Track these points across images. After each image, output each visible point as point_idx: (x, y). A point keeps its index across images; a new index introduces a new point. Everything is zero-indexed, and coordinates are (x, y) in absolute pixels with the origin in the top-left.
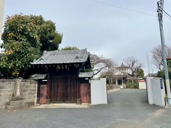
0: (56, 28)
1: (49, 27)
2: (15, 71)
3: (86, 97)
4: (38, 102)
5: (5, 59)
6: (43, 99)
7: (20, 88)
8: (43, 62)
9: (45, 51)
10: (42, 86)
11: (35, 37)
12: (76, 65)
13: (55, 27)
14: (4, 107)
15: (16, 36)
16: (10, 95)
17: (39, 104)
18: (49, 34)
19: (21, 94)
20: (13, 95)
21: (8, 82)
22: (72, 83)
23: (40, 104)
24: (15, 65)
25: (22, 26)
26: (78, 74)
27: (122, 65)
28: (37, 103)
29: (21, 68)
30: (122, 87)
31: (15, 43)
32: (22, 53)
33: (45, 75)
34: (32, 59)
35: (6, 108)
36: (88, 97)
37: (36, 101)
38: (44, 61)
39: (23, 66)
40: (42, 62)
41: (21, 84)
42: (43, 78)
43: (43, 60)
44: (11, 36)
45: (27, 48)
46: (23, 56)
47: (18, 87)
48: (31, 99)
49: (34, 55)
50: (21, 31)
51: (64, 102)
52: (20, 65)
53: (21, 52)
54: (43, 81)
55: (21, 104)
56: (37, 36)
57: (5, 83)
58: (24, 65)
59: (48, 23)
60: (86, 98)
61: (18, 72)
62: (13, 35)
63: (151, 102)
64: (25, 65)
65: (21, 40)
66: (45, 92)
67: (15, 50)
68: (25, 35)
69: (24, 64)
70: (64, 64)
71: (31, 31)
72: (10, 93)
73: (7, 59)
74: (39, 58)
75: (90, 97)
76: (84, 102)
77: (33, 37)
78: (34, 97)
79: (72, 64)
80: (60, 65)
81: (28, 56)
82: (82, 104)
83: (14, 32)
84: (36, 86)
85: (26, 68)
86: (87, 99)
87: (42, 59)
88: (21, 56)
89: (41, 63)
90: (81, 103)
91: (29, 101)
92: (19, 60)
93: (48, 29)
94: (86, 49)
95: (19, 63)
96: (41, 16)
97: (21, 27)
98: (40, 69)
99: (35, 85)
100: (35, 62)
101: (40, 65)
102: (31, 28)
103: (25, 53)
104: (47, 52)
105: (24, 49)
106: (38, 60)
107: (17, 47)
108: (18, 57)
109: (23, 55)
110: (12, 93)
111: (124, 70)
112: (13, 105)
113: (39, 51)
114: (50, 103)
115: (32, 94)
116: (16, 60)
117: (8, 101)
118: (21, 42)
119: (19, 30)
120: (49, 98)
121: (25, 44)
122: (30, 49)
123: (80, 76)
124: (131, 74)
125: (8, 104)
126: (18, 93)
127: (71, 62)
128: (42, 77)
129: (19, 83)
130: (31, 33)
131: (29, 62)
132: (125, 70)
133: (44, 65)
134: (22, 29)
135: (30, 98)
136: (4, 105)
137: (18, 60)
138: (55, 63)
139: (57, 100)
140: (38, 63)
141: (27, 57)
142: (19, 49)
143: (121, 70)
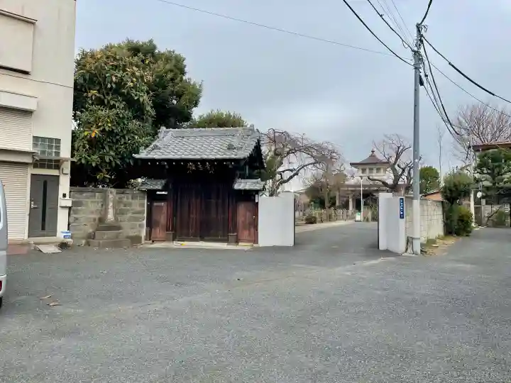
0: (186, 69)
1: (171, 71)
2: (102, 172)
3: (249, 230)
4: (149, 236)
5: (84, 147)
6: (158, 232)
7: (114, 207)
8: (159, 154)
9: (163, 129)
10: (155, 204)
11: (141, 100)
12: (228, 163)
13: (185, 66)
14: (84, 242)
15: (102, 97)
16: (95, 220)
17: (151, 242)
18: (170, 88)
19: (116, 219)
20: (101, 220)
21: (89, 194)
22: (220, 201)
23: (153, 241)
24: (102, 158)
25: (116, 76)
26: (232, 182)
27: (371, 156)
28: (146, 240)
29: (114, 164)
30: (359, 217)
31: (103, 113)
32: (117, 134)
33: (163, 182)
34: (137, 147)
35: (88, 244)
36: (252, 230)
37: (143, 234)
38: (161, 151)
39: (118, 162)
40: (156, 155)
41: (114, 198)
42: (160, 188)
43: (160, 149)
44: (94, 98)
45: (126, 122)
46: (117, 140)
47: (111, 204)
48: (135, 230)
49: (140, 138)
50: (114, 86)
51: (202, 239)
52: (112, 159)
53: (115, 131)
54: (158, 193)
55: (117, 237)
56: (146, 97)
57: (84, 195)
58: (120, 159)
59: (168, 58)
60: (247, 232)
61: (107, 174)
62: (98, 95)
63: (382, 246)
64: (122, 159)
65: (114, 106)
66: (162, 218)
67: (101, 129)
68: (122, 95)
69: (119, 157)
70: (203, 161)
71: (135, 87)
72: (93, 216)
73: (88, 146)
74: (150, 144)
75: (257, 230)
76: (243, 241)
77: (138, 99)
78: (141, 226)
79: (220, 161)
80: (195, 161)
81: (129, 140)
82: (240, 244)
83: (98, 88)
84: (144, 204)
85: (123, 165)
86: (250, 234)
87: (156, 147)
88: (115, 141)
89: (156, 157)
90: (237, 241)
91: (132, 233)
92: (111, 148)
93: (170, 76)
94: (252, 128)
95: (110, 156)
96: (151, 41)
97: (114, 79)
98: (153, 168)
99: (141, 201)
100: (143, 154)
101: (153, 161)
102: (135, 79)
103: (121, 134)
104: (168, 130)
105: (119, 124)
106: (149, 149)
107: (108, 122)
108: (109, 142)
109: (118, 137)
110: (97, 217)
111: (375, 171)
112: (102, 239)
113: (149, 129)
114: (173, 240)
115: (136, 219)
116: (104, 148)
117: (91, 231)
118: (114, 111)
119: (109, 86)
120: (172, 231)
121: (121, 116)
122: (130, 126)
123: (236, 187)
124: (390, 182)
125: (91, 236)
126: (110, 216)
127: (218, 157)
128: (157, 185)
129: (111, 196)
130: (134, 92)
131: (131, 153)
132: (378, 170)
133: (161, 160)
134: (115, 83)
135: (132, 228)
136: (83, 238)
137: (107, 148)
138: (183, 157)
139: (188, 235)
140: (150, 156)
141: (125, 143)
142: (110, 125)
143: (367, 171)
